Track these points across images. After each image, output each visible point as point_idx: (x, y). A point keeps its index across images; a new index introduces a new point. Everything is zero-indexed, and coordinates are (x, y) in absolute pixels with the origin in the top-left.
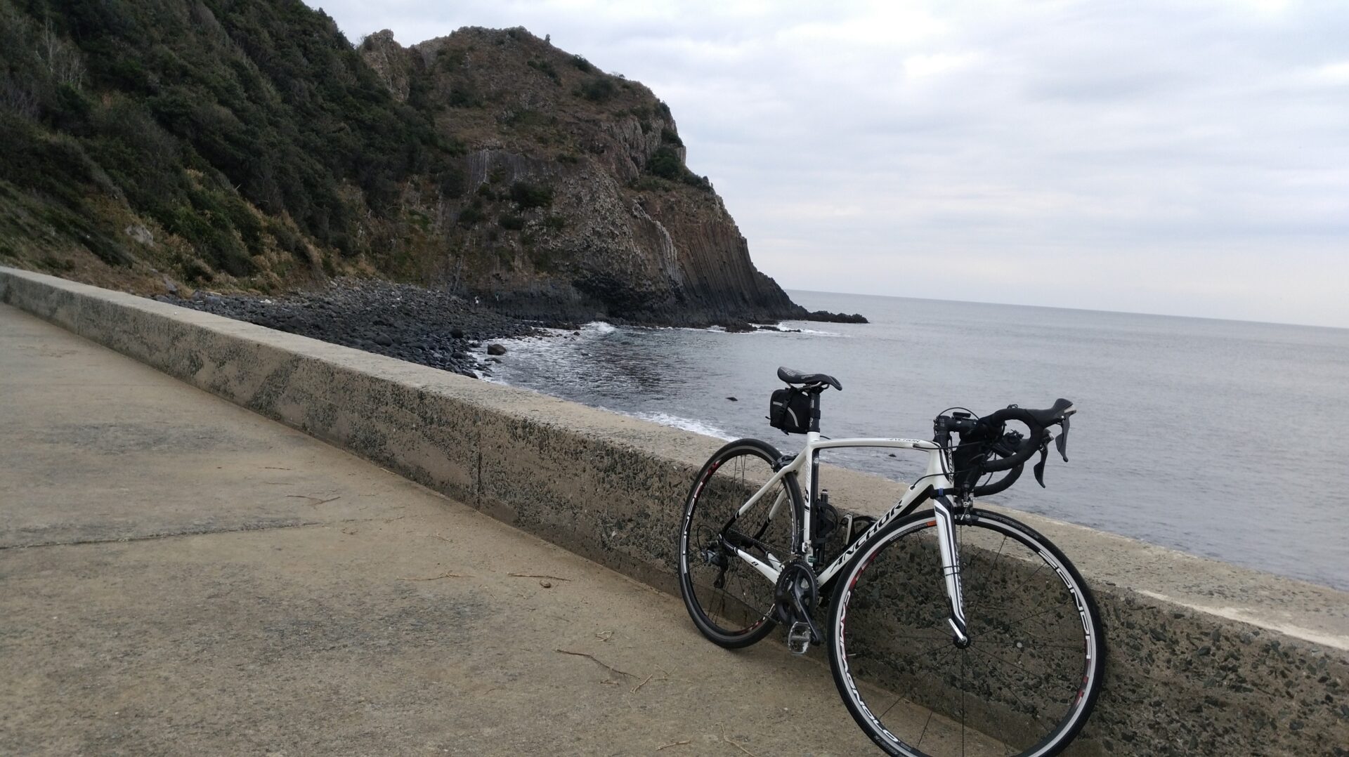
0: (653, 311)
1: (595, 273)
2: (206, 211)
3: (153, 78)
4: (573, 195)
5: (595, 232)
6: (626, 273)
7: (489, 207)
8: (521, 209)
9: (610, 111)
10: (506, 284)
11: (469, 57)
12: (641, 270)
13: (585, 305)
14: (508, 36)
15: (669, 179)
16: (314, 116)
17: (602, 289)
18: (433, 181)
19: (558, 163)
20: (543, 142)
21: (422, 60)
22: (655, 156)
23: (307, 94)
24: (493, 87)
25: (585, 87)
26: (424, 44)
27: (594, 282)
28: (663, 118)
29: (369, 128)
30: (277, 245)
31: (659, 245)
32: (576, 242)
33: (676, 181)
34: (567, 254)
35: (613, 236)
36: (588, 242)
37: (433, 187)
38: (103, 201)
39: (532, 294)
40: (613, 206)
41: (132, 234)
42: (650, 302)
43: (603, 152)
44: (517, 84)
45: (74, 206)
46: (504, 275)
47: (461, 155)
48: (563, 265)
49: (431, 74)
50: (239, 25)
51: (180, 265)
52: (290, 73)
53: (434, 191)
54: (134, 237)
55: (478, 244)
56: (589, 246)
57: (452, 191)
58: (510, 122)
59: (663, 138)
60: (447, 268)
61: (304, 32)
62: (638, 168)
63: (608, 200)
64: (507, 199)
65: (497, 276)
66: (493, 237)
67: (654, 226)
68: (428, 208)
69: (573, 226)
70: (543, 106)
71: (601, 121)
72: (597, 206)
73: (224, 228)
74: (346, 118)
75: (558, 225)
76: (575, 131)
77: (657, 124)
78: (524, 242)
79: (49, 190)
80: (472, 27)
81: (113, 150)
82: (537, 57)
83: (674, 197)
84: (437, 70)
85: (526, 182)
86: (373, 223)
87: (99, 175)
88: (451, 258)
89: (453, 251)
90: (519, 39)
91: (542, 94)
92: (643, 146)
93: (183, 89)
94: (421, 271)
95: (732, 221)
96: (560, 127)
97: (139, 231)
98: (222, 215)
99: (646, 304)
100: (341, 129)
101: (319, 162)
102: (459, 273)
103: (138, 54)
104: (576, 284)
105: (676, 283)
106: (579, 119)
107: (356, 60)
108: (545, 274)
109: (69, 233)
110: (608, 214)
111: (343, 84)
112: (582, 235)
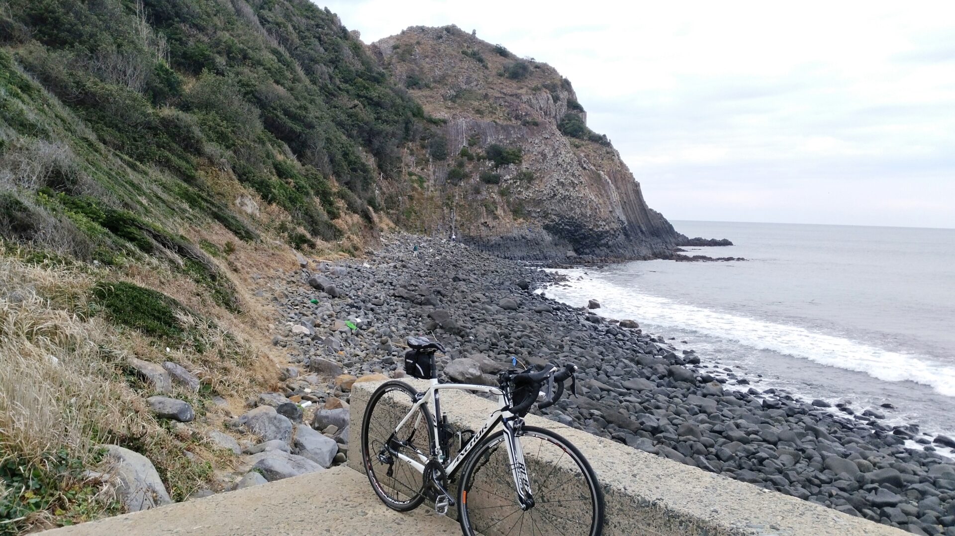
0: (609, 247)
1: (561, 217)
2: (290, 180)
3: (221, 61)
4: (539, 153)
5: (560, 183)
6: (586, 216)
7: (470, 166)
8: (497, 167)
9: (527, 86)
10: (494, 230)
11: (418, 50)
12: (596, 213)
13: (556, 245)
14: (445, 32)
15: (577, 138)
16: (334, 96)
17: (568, 230)
18: (423, 147)
19: (523, 127)
21: (381, 53)
23: (327, 77)
24: (438, 72)
25: (506, 69)
26: (381, 41)
27: (561, 224)
28: (566, 90)
29: (375, 104)
30: (347, 209)
31: (606, 191)
32: (545, 192)
33: (583, 139)
34: (538, 203)
35: (573, 185)
36: (554, 192)
37: (424, 152)
38: (214, 173)
39: (514, 238)
40: (572, 160)
41: (242, 206)
42: (606, 240)
44: (455, 69)
45: (189, 179)
46: (491, 222)
47: (443, 124)
48: (535, 212)
49: (389, 64)
50: (270, 19)
51: (286, 234)
52: (312, 60)
53: (424, 155)
54: (244, 208)
55: (465, 197)
56: (555, 195)
57: (439, 155)
59: (568, 106)
60: (444, 219)
61: (317, 26)
63: (568, 155)
64: (484, 159)
65: (485, 224)
66: (477, 191)
67: (599, 175)
68: (422, 169)
69: (541, 179)
70: (476, 85)
71: (521, 94)
72: (560, 161)
73: (307, 194)
74: (359, 96)
75: (529, 178)
76: (503, 104)
77: (564, 95)
78: (502, 193)
79: (164, 164)
80: (417, 26)
81: (211, 123)
82: (468, 47)
83: (583, 152)
84: (394, 61)
85: (498, 143)
86: (384, 184)
87: (210, 148)
88: (446, 211)
89: (447, 204)
90: (453, 34)
91: (475, 76)
92: (554, 113)
93: (246, 70)
94: (423, 222)
95: (627, 169)
96: (491, 101)
97: (247, 201)
98: (303, 183)
99: (603, 242)
100: (355, 106)
101: (344, 134)
102: (454, 223)
103: (206, 39)
104: (546, 227)
105: (623, 223)
106: (505, 94)
108: (521, 220)
109: (201, 208)
111: (352, 68)
112: (549, 186)
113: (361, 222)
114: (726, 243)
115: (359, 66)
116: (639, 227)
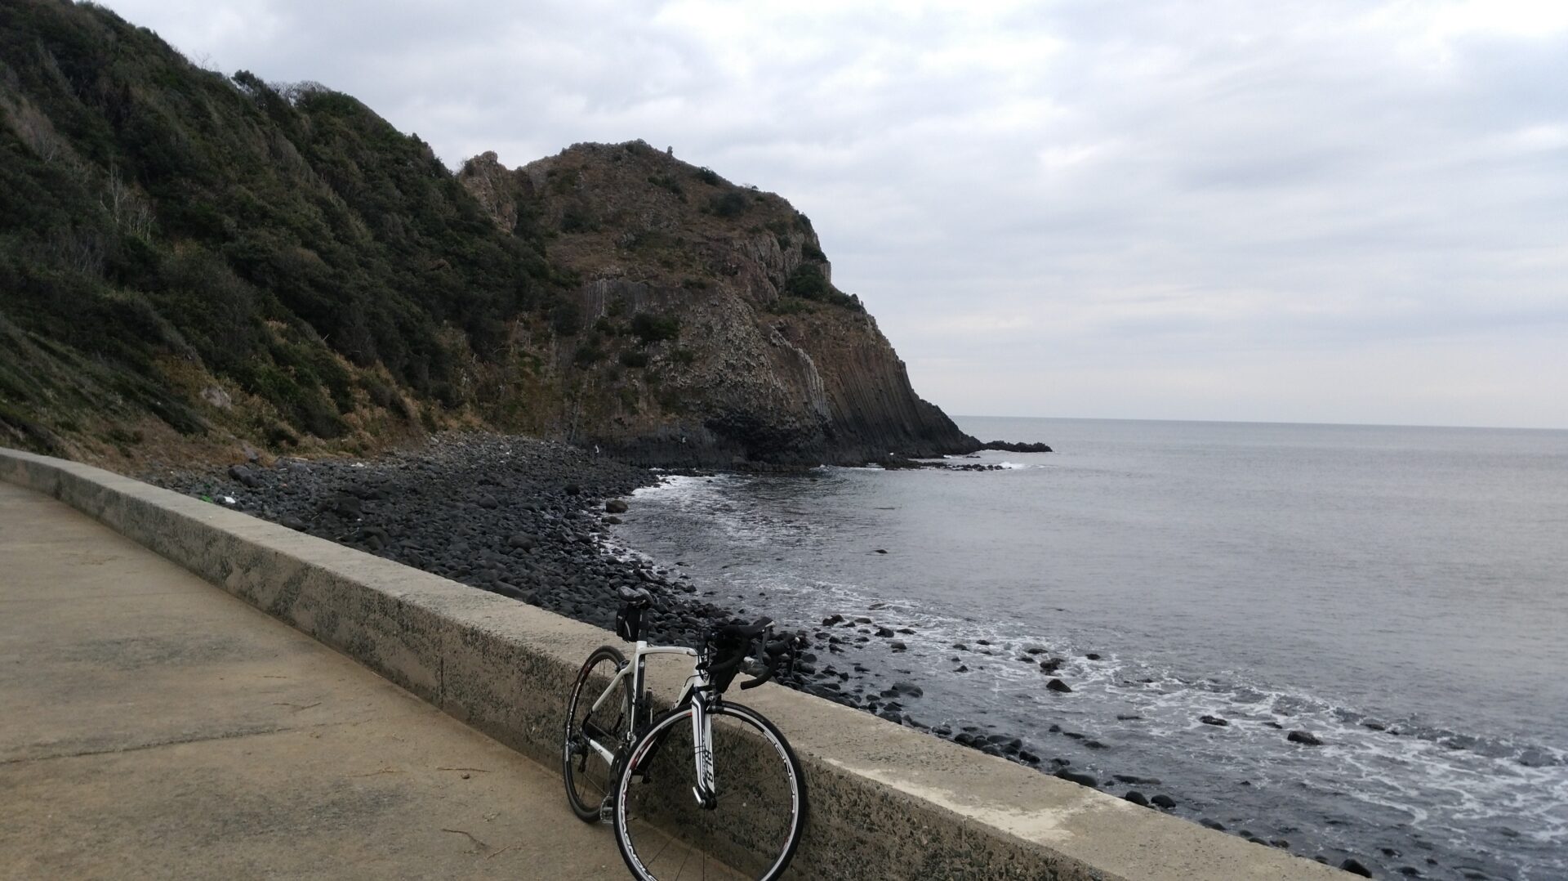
0: (799, 451)
1: (731, 411)
2: (291, 367)
3: (230, 222)
4: (702, 325)
5: (729, 365)
6: (766, 410)
7: (608, 344)
8: (644, 343)
9: (741, 227)
10: (630, 429)
11: (583, 177)
12: (782, 405)
13: (721, 448)
14: (625, 151)
15: (812, 300)
16: (410, 254)
17: (740, 429)
18: (545, 318)
19: (683, 290)
20: (669, 267)
21: (530, 183)
22: (795, 275)
23: (401, 229)
24: (610, 209)
25: (713, 203)
26: (532, 165)
27: (730, 421)
28: (803, 231)
29: (471, 264)
30: (370, 401)
31: (802, 376)
32: (708, 377)
33: (820, 301)
34: (697, 392)
35: (749, 368)
37: (545, 324)
38: (175, 362)
39: (659, 439)
40: (748, 334)
41: (208, 398)
42: (795, 441)
43: (736, 273)
44: (637, 203)
45: (143, 370)
46: (628, 419)
47: (575, 287)
48: (695, 405)
49: (541, 198)
50: (324, 157)
51: (261, 429)
52: (383, 208)
53: (546, 329)
54: (211, 400)
55: (597, 385)
56: (722, 381)
57: (567, 327)
58: (631, 246)
59: (804, 254)
60: (563, 414)
61: (397, 161)
62: (777, 289)
63: (742, 328)
64: (629, 333)
65: (619, 421)
66: (614, 377)
67: (796, 354)
68: (540, 348)
69: (703, 360)
70: (668, 227)
71: (732, 238)
72: (730, 335)
73: (310, 384)
74: (446, 254)
75: (686, 358)
76: (704, 252)
77: (797, 239)
78: (648, 380)
79: (114, 354)
80: (585, 143)
81: (186, 305)
82: (659, 172)
83: (819, 319)
84: (547, 193)
85: (649, 313)
86: (478, 369)
87: (172, 334)
88: (567, 403)
89: (569, 395)
90: (637, 154)
91: (665, 213)
92: (781, 264)
93: (263, 233)
94: (533, 419)
95: (887, 343)
96: (687, 248)
97: (216, 394)
98: (307, 370)
99: (790, 444)
100: (440, 266)
101: (417, 304)
102: (576, 420)
103: (212, 196)
104: (709, 425)
105: (824, 418)
106: (709, 239)
107: (455, 189)
108: (673, 415)
109: (137, 400)
110: (743, 343)
111: (441, 216)
112: (713, 369)
113: (386, 416)
114: (1041, 448)
115: (452, 213)
116: (903, 427)
